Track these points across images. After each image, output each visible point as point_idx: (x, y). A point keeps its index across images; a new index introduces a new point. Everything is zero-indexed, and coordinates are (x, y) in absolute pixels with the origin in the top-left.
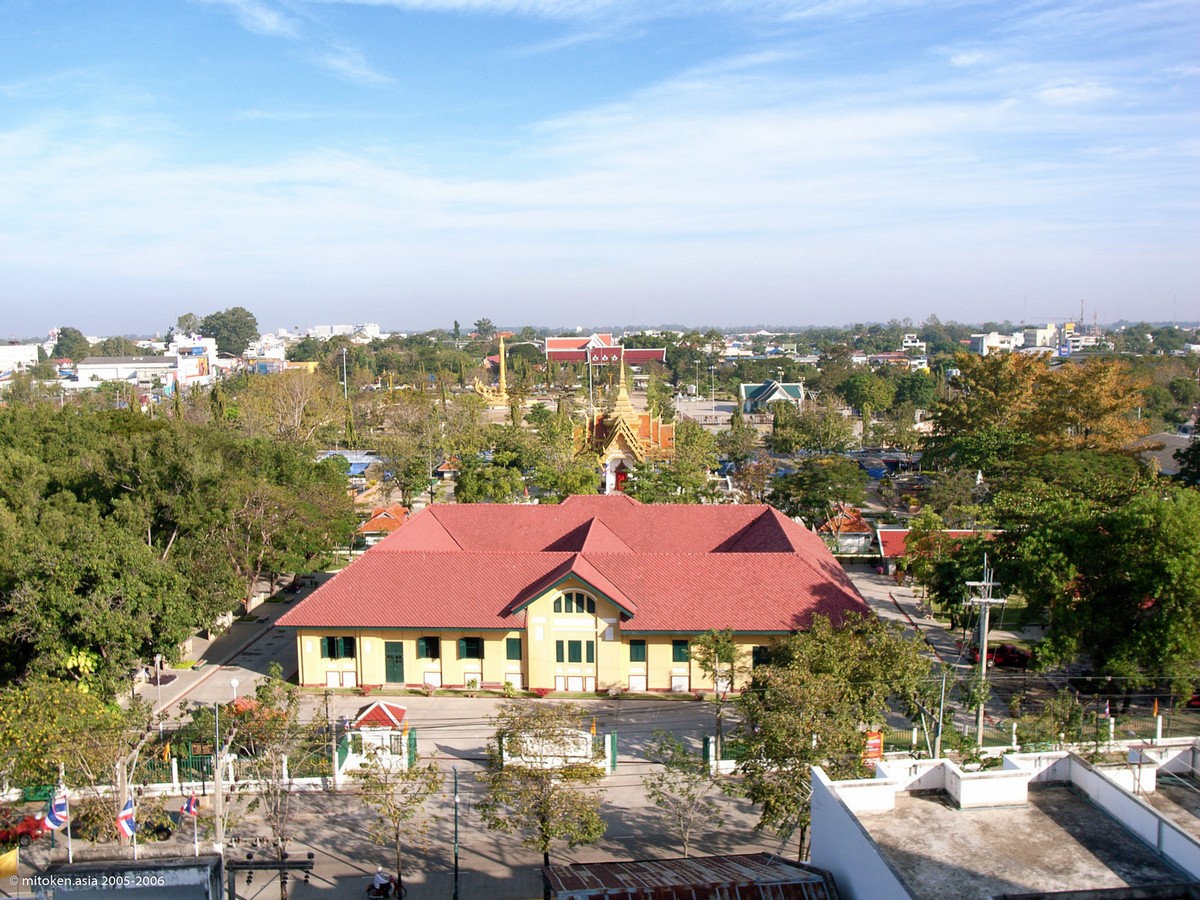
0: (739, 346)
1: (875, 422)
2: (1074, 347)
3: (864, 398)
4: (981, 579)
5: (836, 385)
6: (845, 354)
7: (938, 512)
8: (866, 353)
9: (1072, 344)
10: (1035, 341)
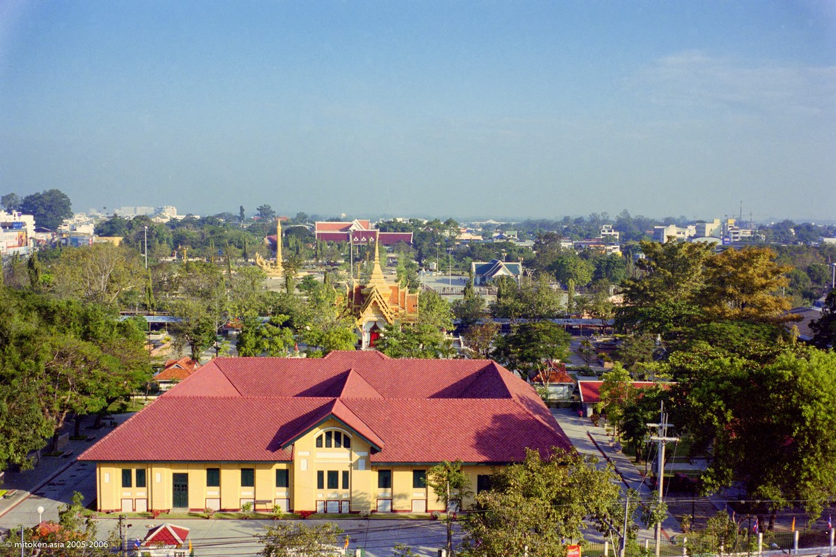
0: (471, 232)
1: (578, 294)
2: (734, 238)
3: (570, 275)
4: (658, 422)
5: (547, 264)
6: (555, 240)
7: (625, 367)
8: (572, 239)
9: (733, 235)
10: (704, 233)
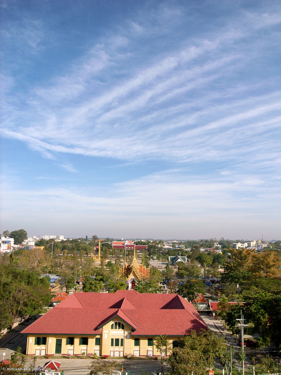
0: (168, 245)
1: (207, 268)
2: (261, 247)
3: (204, 261)
4: (240, 318)
5: (196, 257)
6: (198, 248)
7: (227, 296)
8: (204, 248)
9: (261, 246)
10: (251, 245)
